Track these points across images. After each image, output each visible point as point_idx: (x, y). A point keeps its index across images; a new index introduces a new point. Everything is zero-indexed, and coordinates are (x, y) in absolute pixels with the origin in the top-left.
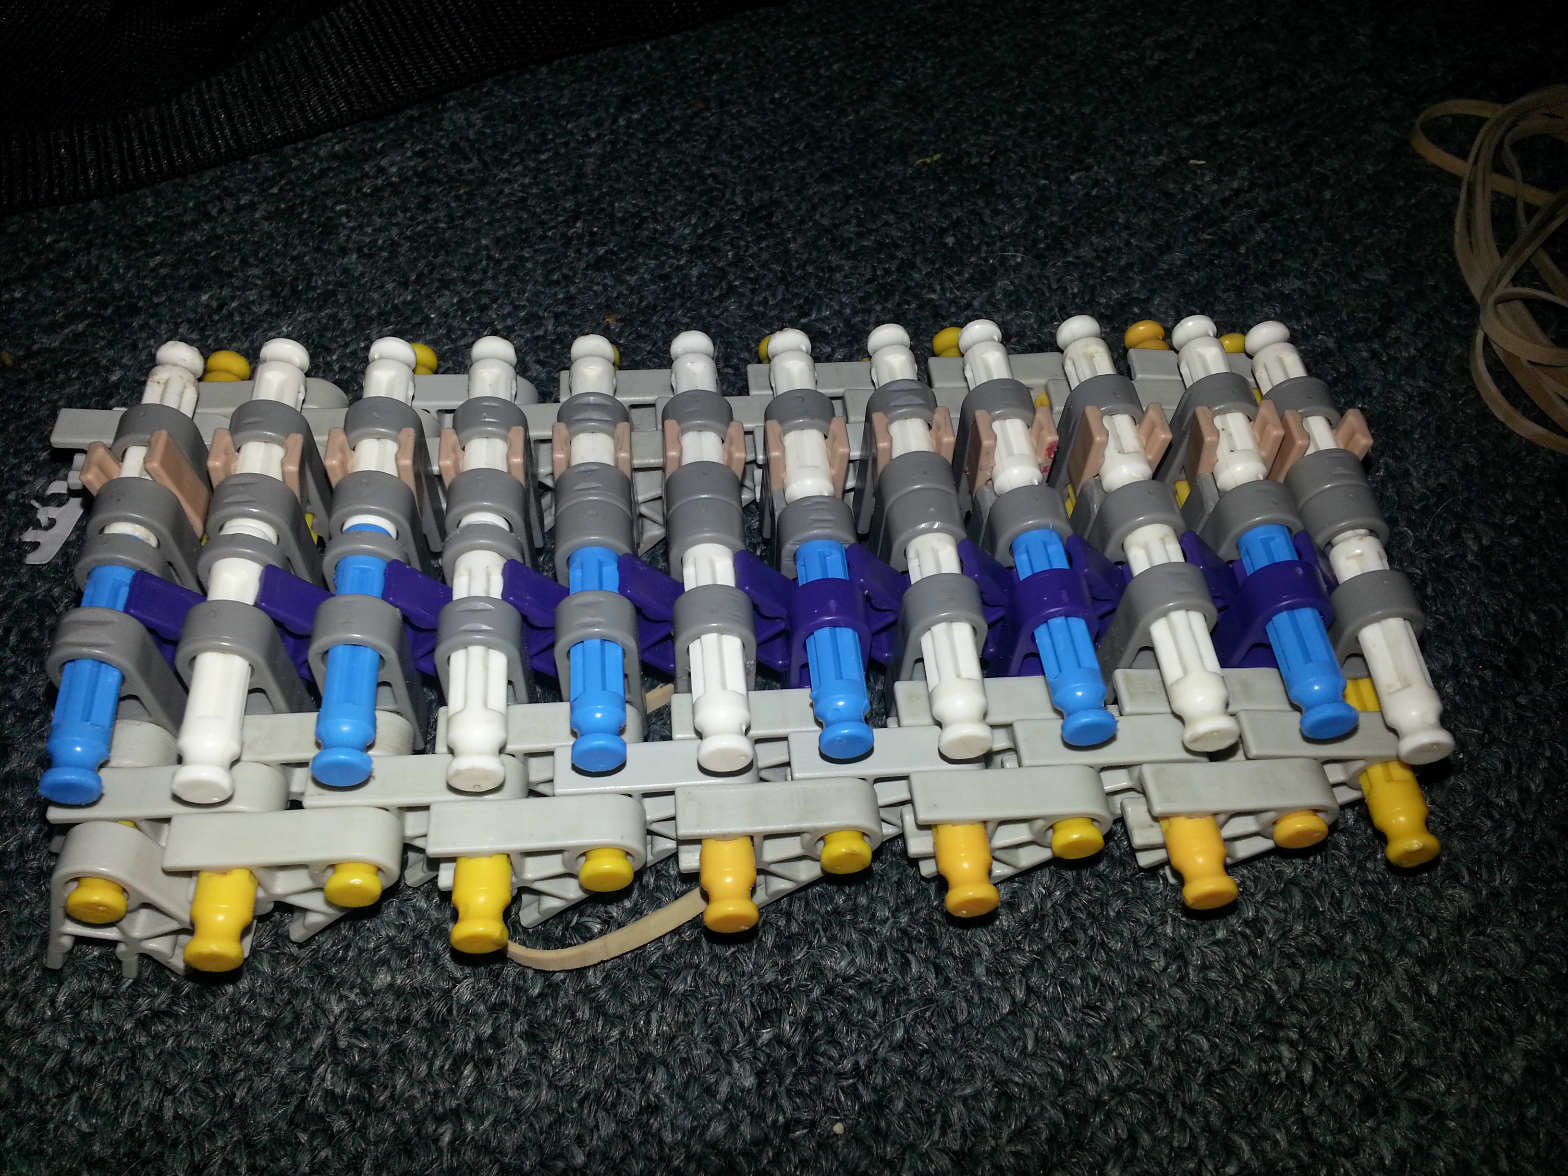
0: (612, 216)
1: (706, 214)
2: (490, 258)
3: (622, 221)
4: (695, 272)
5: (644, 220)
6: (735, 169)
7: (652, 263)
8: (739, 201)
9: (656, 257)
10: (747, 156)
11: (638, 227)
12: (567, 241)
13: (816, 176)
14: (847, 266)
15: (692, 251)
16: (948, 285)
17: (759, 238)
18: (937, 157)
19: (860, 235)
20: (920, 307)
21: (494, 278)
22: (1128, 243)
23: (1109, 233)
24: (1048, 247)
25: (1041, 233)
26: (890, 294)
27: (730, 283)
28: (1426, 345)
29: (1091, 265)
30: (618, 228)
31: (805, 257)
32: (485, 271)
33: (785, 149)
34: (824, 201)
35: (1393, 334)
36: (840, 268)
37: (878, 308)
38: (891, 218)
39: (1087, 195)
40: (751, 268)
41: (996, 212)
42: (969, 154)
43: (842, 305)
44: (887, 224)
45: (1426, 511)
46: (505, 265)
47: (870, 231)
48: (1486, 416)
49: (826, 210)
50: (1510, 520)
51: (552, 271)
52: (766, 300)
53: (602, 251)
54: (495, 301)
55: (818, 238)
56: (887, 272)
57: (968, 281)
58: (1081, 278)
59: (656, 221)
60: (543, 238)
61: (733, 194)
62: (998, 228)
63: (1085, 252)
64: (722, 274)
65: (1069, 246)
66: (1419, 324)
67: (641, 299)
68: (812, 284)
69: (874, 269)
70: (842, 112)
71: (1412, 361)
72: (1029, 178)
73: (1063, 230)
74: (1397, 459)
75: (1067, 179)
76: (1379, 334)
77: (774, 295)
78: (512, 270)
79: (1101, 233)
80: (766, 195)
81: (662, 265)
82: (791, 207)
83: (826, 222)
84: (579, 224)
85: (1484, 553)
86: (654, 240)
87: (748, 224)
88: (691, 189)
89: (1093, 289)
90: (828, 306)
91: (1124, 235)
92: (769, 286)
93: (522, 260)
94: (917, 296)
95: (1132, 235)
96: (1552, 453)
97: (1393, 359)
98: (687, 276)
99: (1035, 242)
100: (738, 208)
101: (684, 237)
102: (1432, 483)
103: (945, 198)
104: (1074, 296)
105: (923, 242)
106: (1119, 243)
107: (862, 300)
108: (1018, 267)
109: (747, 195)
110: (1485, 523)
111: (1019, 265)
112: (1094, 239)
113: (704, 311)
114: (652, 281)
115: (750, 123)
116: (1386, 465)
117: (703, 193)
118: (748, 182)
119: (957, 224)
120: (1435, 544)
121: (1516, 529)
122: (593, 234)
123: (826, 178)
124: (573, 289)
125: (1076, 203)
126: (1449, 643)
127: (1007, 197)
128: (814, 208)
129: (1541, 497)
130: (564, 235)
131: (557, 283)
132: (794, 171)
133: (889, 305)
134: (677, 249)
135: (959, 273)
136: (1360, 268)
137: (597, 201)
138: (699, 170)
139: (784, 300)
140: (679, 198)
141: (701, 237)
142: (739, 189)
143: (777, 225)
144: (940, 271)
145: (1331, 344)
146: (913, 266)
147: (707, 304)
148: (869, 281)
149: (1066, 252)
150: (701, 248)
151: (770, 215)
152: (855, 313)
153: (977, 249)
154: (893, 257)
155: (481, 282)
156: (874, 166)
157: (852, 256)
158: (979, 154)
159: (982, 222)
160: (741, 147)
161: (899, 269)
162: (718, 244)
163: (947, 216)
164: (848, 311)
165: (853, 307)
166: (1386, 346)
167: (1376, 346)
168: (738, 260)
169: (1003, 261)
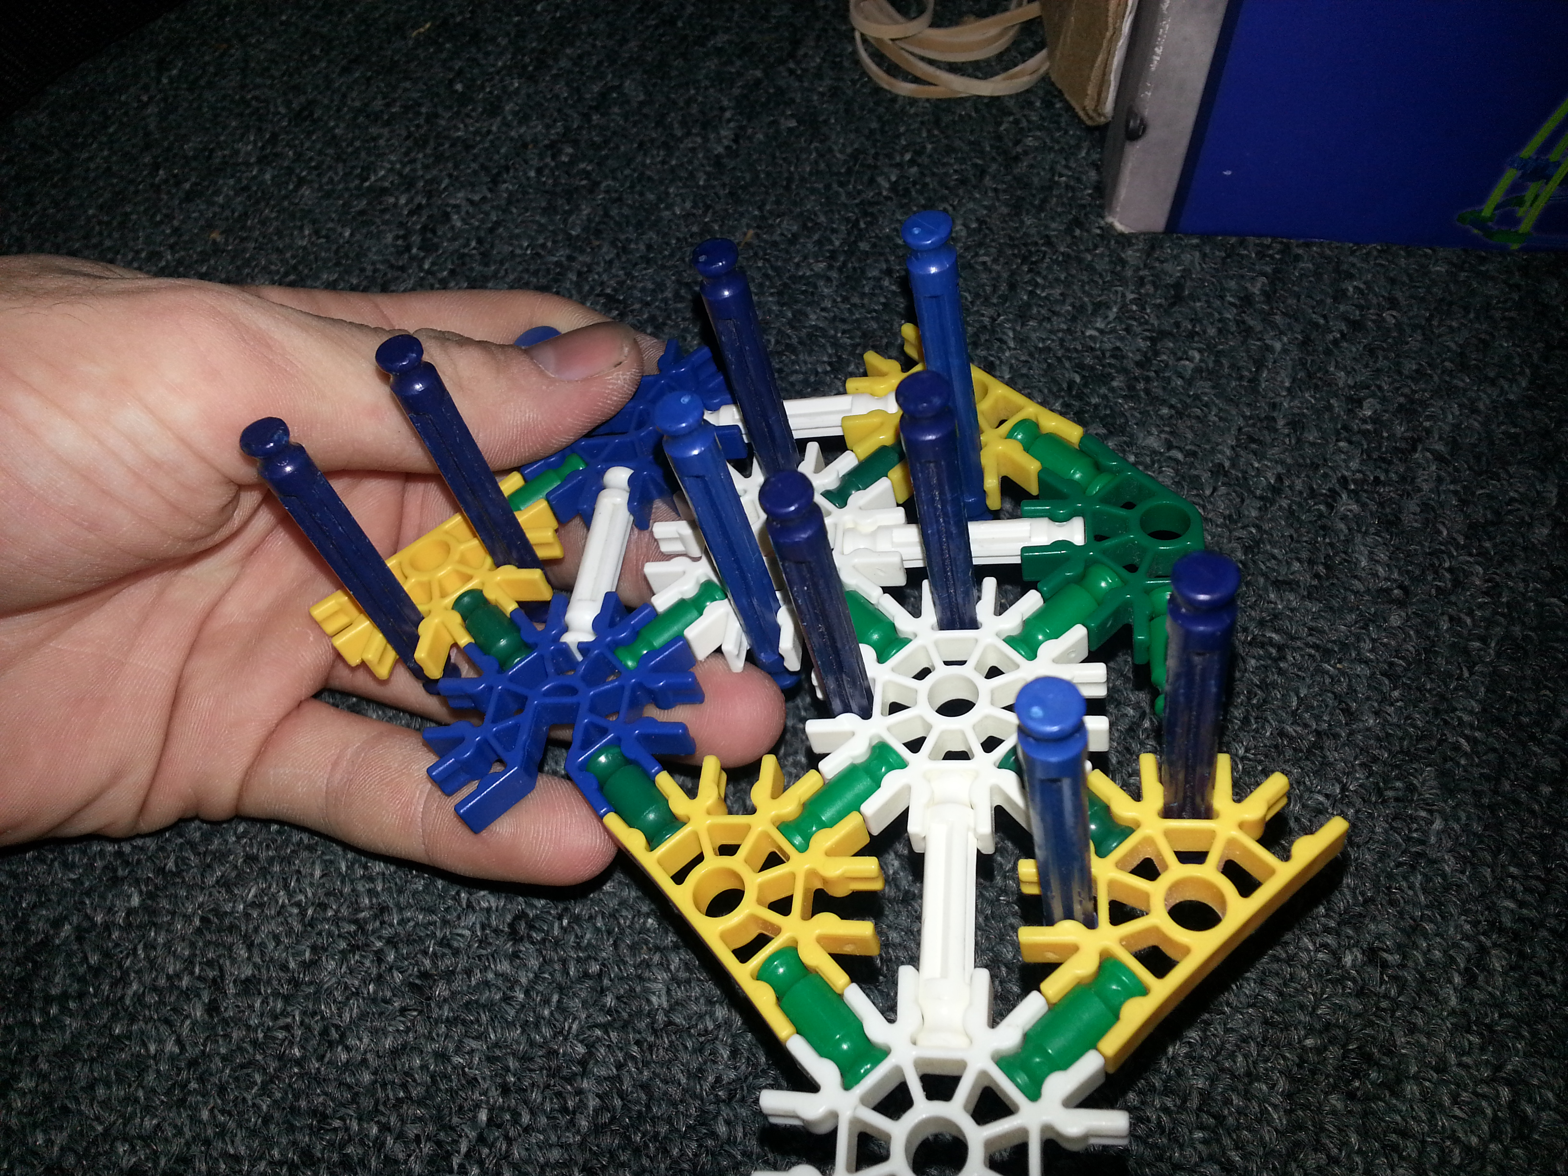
0: (185, 157)
1: (260, 129)
2: (100, 223)
3: (195, 158)
4: (268, 176)
5: (212, 151)
6: (271, 87)
7: (232, 182)
8: (282, 110)
9: (232, 176)
10: (277, 74)
11: (209, 157)
12: (157, 189)
13: (338, 70)
14: (386, 131)
15: (259, 161)
16: (469, 121)
17: (309, 134)
18: (428, 25)
19: (388, 105)
20: (452, 145)
21: (110, 236)
22: (594, 46)
23: (578, 44)
24: (536, 69)
25: (527, 59)
26: (426, 143)
27: (298, 176)
28: (827, 52)
29: (570, 72)
30: (194, 164)
31: (350, 135)
32: (100, 233)
33: (305, 58)
34: (350, 88)
35: (801, 52)
36: (380, 136)
37: (421, 155)
38: (408, 84)
39: (553, 18)
40: (311, 159)
41: (487, 54)
42: (453, 16)
43: (392, 163)
44: (405, 90)
45: (849, 171)
46: (115, 223)
47: (394, 100)
48: (877, 90)
49: (354, 94)
50: (908, 157)
51: (154, 215)
52: (331, 180)
53: (187, 186)
54: (118, 252)
55: (355, 118)
56: (418, 126)
57: (482, 113)
58: (568, 84)
59: (222, 149)
60: (136, 192)
61: (276, 107)
62: (493, 66)
63: (564, 63)
64: (290, 171)
65: (551, 62)
66: (818, 38)
67: (233, 212)
68: (363, 154)
69: (407, 128)
70: (341, 14)
71: (819, 67)
72: (505, 20)
73: (543, 51)
74: (822, 142)
75: (534, 11)
76: (792, 55)
77: (336, 173)
78: (122, 225)
79: (572, 44)
80: (303, 99)
81: (239, 180)
82: (326, 101)
83: (357, 104)
84: (161, 172)
85: (894, 187)
86: (226, 163)
87: (296, 126)
88: (241, 115)
89: (578, 90)
90: (382, 167)
91: (590, 40)
92: (330, 167)
93: (127, 215)
94: (447, 138)
95: (595, 39)
96: (928, 100)
97: (805, 70)
98: (263, 182)
99: (525, 67)
100: (284, 116)
101: (249, 154)
102: (849, 150)
103: (444, 55)
104: (566, 99)
105: (438, 95)
106: (587, 47)
107: (406, 154)
108: (517, 91)
109: (288, 104)
110: (891, 165)
111: (518, 88)
112: (568, 51)
113: (286, 203)
114: (237, 194)
115: (270, 46)
116: (816, 149)
117: (252, 114)
118: (285, 94)
119: (460, 72)
120: (859, 192)
121: (912, 162)
122: (175, 176)
123: (346, 70)
124: (176, 223)
125: (546, 28)
126: (881, 254)
127: (493, 40)
128: (344, 96)
129: (924, 134)
130: (152, 185)
131: (161, 222)
132: (319, 72)
133: (428, 151)
134: (247, 164)
135: (473, 110)
136: (767, 11)
137: (169, 149)
138: (242, 98)
139: (345, 174)
140: (234, 124)
141: (263, 148)
142: (279, 101)
143: (320, 119)
144: (458, 113)
145: (759, 74)
146: (437, 116)
147: (286, 197)
148: (407, 138)
149: (549, 68)
150: (266, 157)
151: (311, 114)
152: (404, 165)
153: (482, 87)
154: (419, 114)
155: (101, 243)
156: (381, 48)
157: (388, 123)
158: (461, 13)
159: (479, 65)
160: (268, 69)
161: (427, 121)
162: (279, 149)
163: (451, 69)
164: (398, 166)
165: (401, 162)
166: (798, 63)
167: (792, 65)
168: (299, 156)
169: (504, 89)
